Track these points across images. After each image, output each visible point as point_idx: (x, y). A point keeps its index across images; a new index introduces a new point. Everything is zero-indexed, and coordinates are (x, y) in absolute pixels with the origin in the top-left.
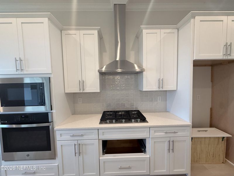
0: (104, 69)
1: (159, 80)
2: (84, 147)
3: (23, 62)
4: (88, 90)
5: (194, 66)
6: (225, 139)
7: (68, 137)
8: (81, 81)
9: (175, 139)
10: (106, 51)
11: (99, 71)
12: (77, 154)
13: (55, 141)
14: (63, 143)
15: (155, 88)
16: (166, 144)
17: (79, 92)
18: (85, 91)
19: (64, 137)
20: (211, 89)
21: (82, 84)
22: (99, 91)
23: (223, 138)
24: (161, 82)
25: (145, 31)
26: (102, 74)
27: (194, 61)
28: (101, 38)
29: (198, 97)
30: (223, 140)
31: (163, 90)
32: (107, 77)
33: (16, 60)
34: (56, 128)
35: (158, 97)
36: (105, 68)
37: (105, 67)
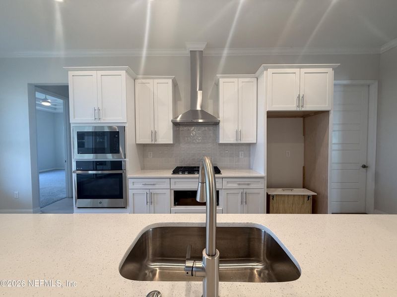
0: (178, 119)
1: (237, 132)
2: (155, 196)
3: (101, 111)
4: (160, 141)
5: (268, 117)
6: (311, 198)
7: (140, 186)
8: (153, 131)
9: (248, 191)
10: (180, 100)
11: (172, 121)
12: (148, 203)
13: (127, 189)
14: (135, 191)
15: (232, 140)
16: (239, 196)
17: (151, 143)
18: (157, 143)
19: (137, 186)
20: (303, 144)
21: (154, 134)
22: (172, 143)
23: (309, 197)
24: (238, 134)
25: (221, 81)
26: (176, 124)
27: (267, 112)
28: (175, 85)
29: (288, 153)
30: (308, 199)
31: (241, 142)
32: (181, 128)
33: (95, 110)
34: (128, 176)
35: (240, 152)
36: (181, 118)
37: (180, 116)
